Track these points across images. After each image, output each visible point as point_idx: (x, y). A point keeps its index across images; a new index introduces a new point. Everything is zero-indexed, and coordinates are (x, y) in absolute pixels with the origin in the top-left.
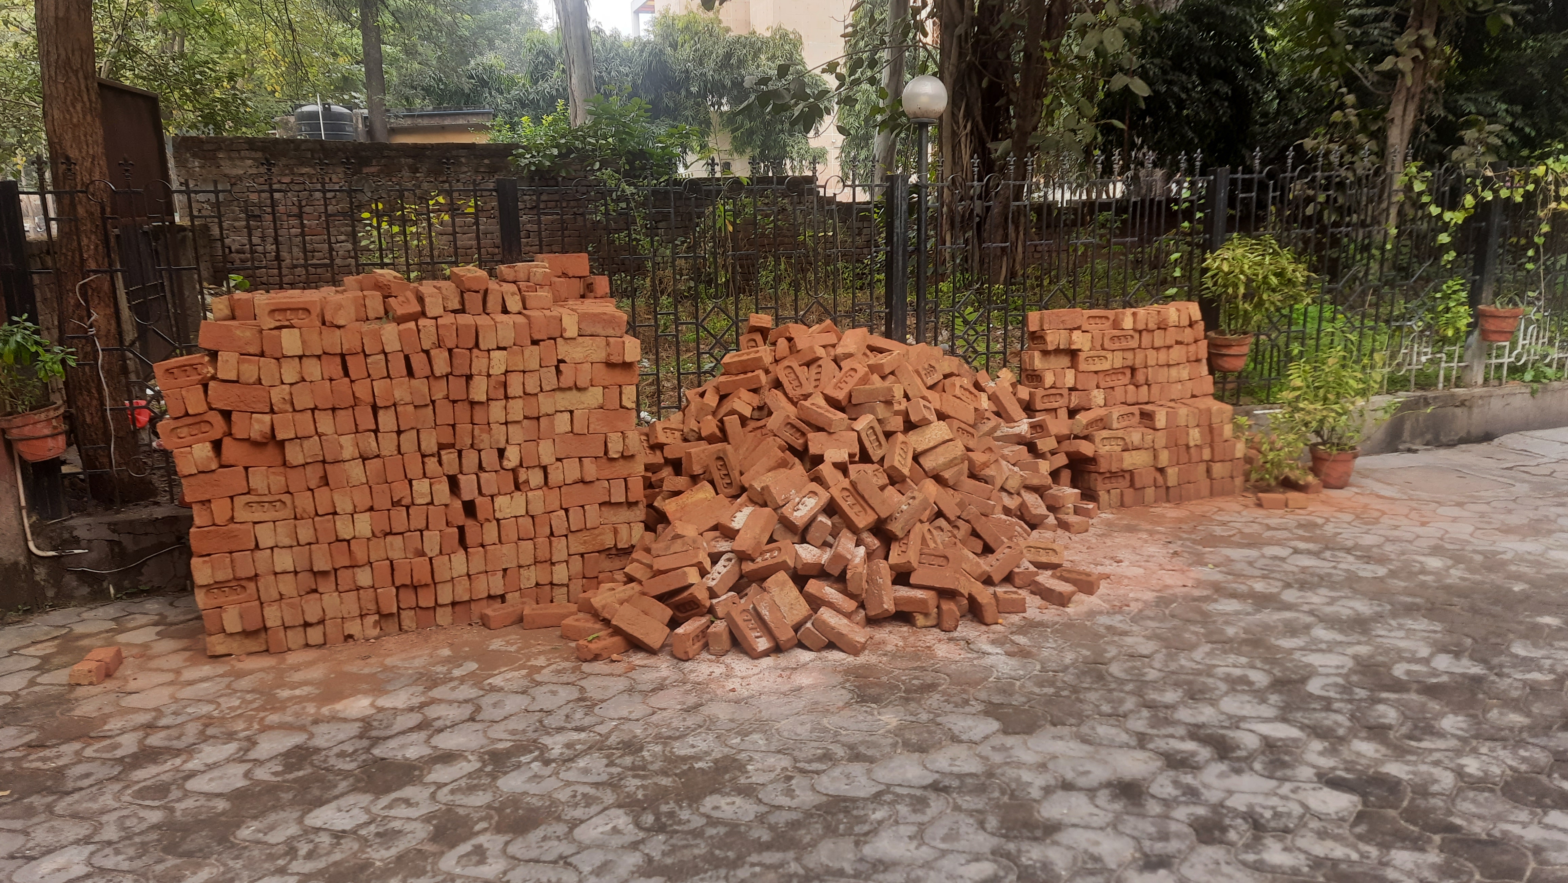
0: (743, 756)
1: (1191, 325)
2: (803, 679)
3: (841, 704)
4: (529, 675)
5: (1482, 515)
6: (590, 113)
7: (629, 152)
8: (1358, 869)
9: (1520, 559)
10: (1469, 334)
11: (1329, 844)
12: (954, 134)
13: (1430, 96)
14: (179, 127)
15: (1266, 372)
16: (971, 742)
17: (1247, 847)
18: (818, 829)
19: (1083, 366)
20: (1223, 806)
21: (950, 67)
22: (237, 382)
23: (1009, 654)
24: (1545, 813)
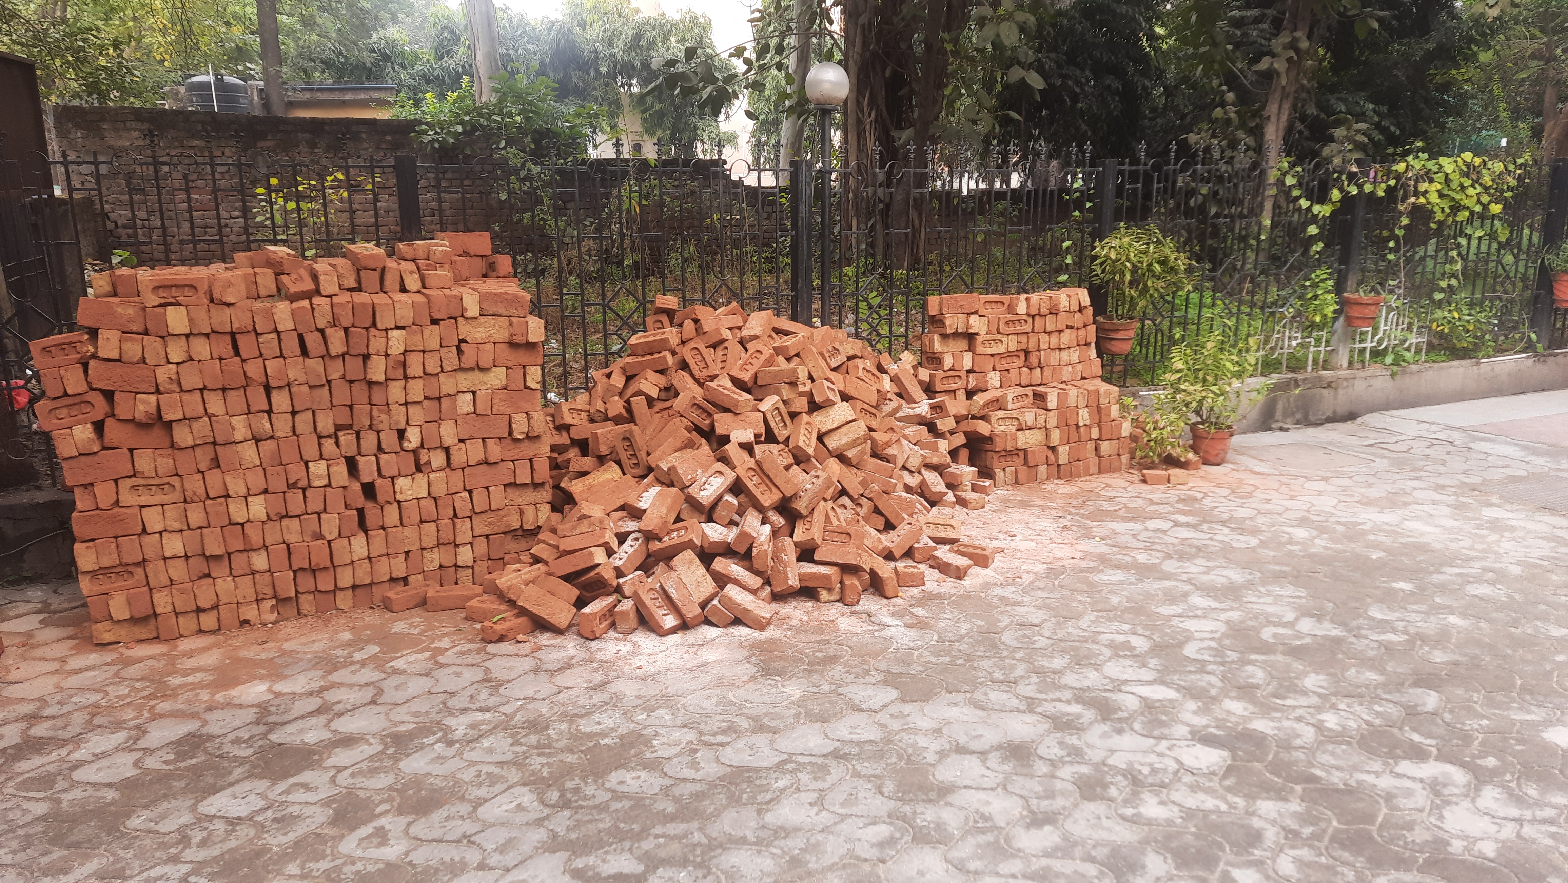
0: (649, 731)
1: (1080, 311)
2: (709, 655)
3: (746, 678)
4: (433, 657)
5: (1345, 489)
6: (495, 90)
7: (536, 131)
8: (1227, 819)
9: (1377, 529)
10: (1335, 320)
11: (1201, 796)
12: (859, 122)
13: (1304, 95)
14: (61, 95)
15: (1151, 355)
16: (871, 710)
17: (1126, 802)
18: (722, 799)
19: (980, 349)
20: (1104, 764)
21: (854, 55)
22: (119, 361)
23: (907, 626)
24: (1396, 763)
